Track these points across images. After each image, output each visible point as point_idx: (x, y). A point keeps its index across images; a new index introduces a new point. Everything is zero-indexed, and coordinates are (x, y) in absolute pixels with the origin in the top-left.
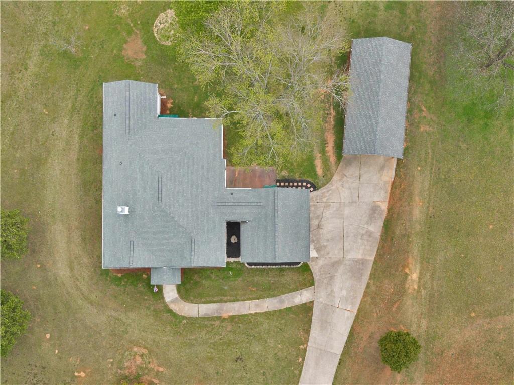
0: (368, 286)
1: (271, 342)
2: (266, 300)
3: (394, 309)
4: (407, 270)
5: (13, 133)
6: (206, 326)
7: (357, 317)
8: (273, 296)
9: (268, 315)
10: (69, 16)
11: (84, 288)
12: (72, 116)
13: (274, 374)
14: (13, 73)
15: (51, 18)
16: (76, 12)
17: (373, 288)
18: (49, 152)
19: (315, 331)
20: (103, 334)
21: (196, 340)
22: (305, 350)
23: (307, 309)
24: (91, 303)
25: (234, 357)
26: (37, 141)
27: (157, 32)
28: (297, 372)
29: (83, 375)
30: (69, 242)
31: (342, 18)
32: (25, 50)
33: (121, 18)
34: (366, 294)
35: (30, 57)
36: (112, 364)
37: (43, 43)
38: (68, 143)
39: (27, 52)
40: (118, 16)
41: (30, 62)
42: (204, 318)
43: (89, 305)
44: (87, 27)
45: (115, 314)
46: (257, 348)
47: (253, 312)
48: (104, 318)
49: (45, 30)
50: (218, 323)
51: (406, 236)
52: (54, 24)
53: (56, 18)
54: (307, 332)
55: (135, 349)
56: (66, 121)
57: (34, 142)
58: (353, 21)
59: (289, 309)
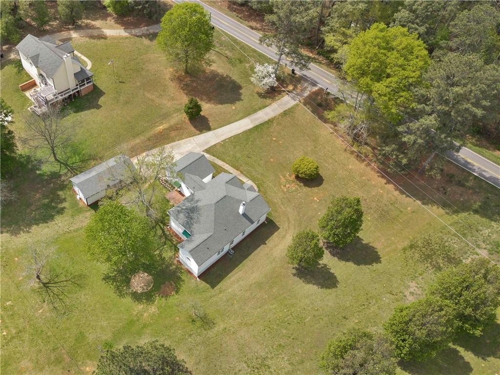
0: (179, 140)
1: (231, 153)
2: (219, 164)
3: (179, 126)
4: (161, 130)
5: (260, 307)
6: (250, 175)
7: (193, 136)
8: (214, 163)
9: (223, 160)
10: (180, 332)
11: (287, 225)
12: (225, 290)
13: (241, 144)
14: (234, 333)
15: (190, 339)
16: (174, 330)
17: (178, 138)
18: (251, 285)
19: (213, 143)
20: (293, 205)
21: (258, 174)
22: (222, 141)
23: (207, 151)
24: (288, 218)
25: (249, 159)
26: (251, 294)
27: (149, 287)
28: (232, 138)
29: (315, 199)
30: (276, 246)
31: (75, 220)
32: (217, 337)
33: (158, 307)
34: (183, 139)
35: (218, 331)
36: (300, 193)
37: (205, 332)
38: (238, 281)
39: (217, 335)
40: (158, 310)
41: (220, 329)
42: (248, 178)
43: (290, 218)
44: (177, 318)
45: (282, 206)
46: (238, 155)
47: (228, 165)
48: (288, 209)
49: (198, 337)
50: (244, 172)
51: (149, 139)
52: (190, 335)
53: (187, 337)
54: (215, 145)
55: (285, 190)
56: (230, 290)
57: (254, 295)
58: (72, 215)
59: (214, 156)
